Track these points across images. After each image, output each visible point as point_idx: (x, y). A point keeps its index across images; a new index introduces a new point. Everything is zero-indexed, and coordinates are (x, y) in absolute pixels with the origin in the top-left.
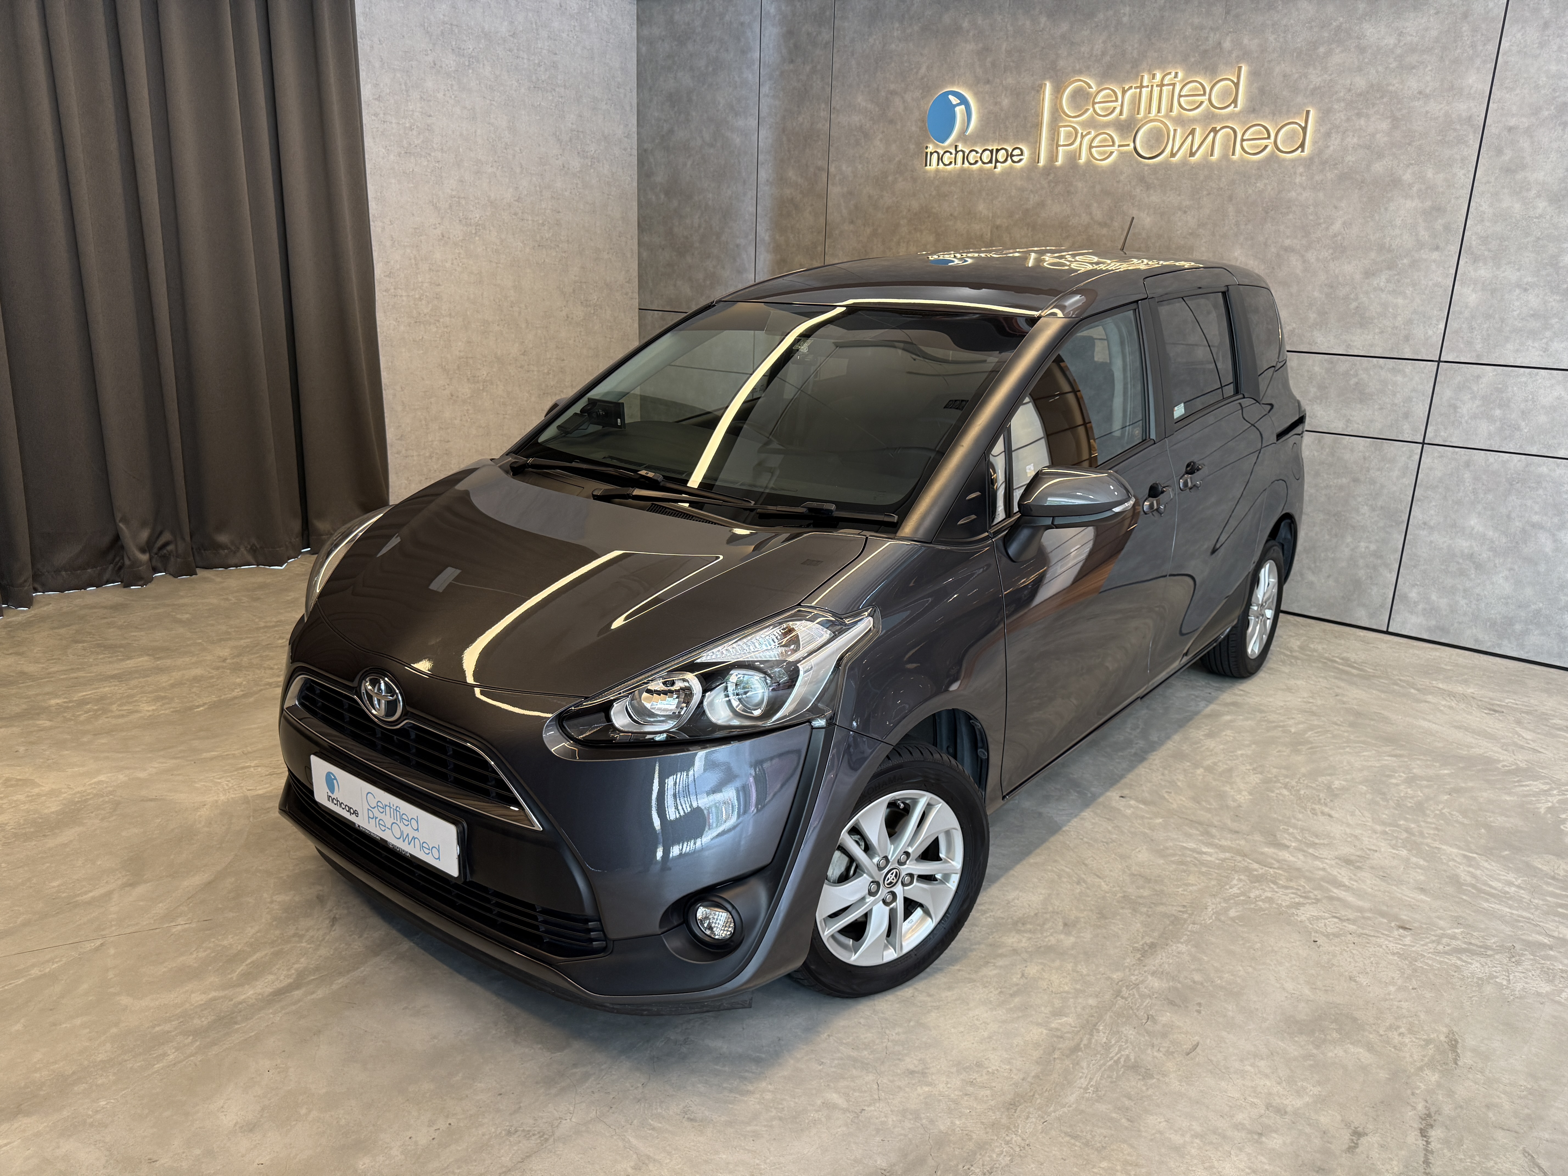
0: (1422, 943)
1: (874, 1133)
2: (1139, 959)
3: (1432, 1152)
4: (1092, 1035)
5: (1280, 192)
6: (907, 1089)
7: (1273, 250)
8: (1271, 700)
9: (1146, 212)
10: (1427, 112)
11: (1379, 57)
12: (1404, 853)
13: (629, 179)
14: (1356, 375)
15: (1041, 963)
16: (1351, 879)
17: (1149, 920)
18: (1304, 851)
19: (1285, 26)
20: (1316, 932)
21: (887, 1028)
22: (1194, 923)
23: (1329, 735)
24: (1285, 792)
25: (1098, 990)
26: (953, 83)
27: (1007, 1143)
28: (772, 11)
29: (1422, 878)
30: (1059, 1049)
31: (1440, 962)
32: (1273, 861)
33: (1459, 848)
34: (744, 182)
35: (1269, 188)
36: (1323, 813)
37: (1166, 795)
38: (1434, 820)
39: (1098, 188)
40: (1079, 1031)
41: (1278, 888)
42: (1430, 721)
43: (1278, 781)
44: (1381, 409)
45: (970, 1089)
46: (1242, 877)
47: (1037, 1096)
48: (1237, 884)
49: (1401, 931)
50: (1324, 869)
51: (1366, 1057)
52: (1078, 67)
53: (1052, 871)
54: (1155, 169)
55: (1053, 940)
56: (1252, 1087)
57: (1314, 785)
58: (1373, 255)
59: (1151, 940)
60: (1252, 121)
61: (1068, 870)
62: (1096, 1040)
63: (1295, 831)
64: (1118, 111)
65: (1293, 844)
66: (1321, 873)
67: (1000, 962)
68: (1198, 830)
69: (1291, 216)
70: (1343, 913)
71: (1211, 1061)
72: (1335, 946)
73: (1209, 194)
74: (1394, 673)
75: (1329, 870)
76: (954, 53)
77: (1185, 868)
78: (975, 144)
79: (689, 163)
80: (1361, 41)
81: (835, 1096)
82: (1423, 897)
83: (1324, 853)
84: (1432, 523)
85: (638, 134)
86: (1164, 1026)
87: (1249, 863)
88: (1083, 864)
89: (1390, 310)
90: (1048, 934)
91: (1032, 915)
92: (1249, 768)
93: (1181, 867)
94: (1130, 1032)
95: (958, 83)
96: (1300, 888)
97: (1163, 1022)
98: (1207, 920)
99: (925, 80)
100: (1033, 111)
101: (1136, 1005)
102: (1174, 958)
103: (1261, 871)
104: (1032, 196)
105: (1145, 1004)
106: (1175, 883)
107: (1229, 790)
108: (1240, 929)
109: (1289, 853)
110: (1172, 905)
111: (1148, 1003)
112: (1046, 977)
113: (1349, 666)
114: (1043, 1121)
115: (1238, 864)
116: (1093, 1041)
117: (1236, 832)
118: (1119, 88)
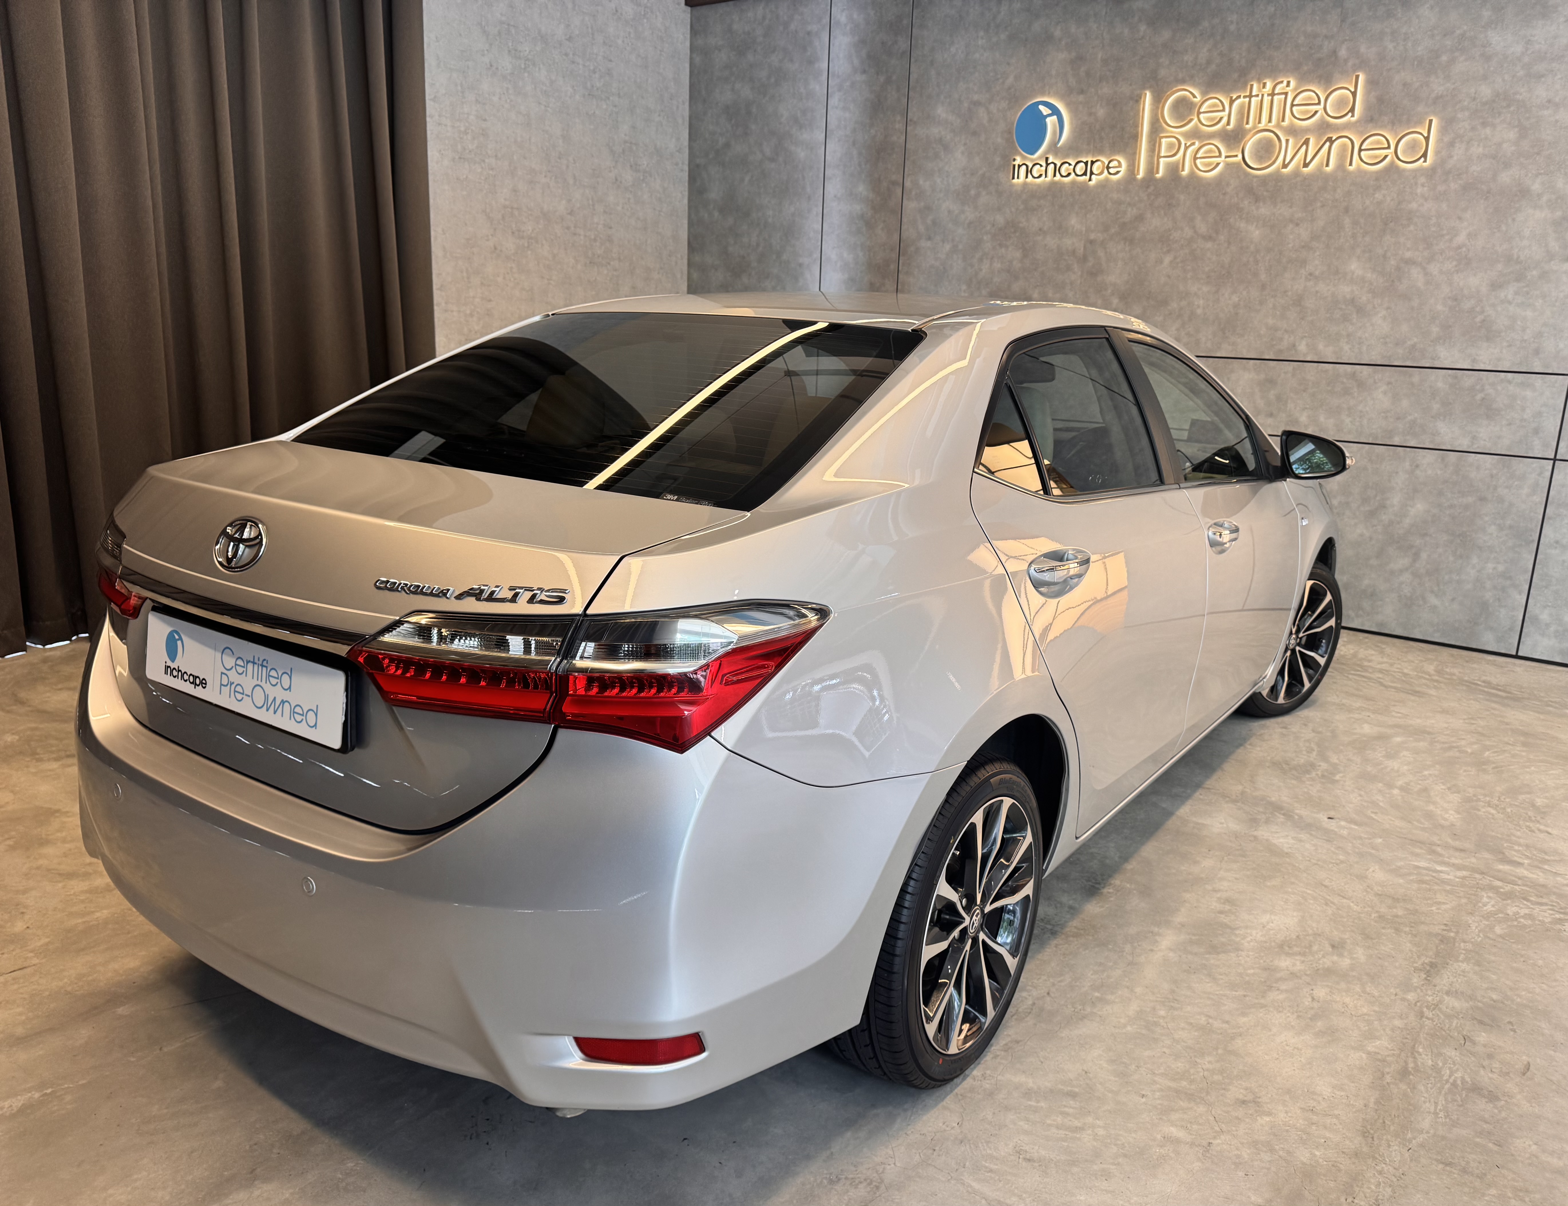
1: (1233, 1167)
2: (1426, 979)
4: (1415, 1058)
5: (1400, 203)
6: (1247, 1120)
7: (1393, 262)
8: (1433, 721)
9: (1254, 226)
10: (1557, 121)
11: (1506, 65)
13: (680, 196)
14: (1482, 390)
15: (1327, 986)
17: (1416, 939)
18: (1540, 868)
19: (1406, 34)
21: (1195, 1056)
22: (1465, 942)
23: (1507, 755)
24: (1490, 809)
25: (1399, 1011)
26: (1043, 93)
27: (1380, 1172)
28: (843, 19)
30: (1388, 1073)
32: (1514, 878)
34: (809, 198)
35: (1388, 199)
36: (1539, 830)
37: (1373, 815)
39: (1202, 200)
40: (1400, 1055)
41: (1532, 904)
43: (1478, 800)
44: (1510, 424)
45: (1315, 1118)
47: (1387, 1122)
48: (1489, 903)
52: (1181, 77)
53: (1294, 893)
54: (1264, 180)
55: (1327, 962)
57: (1517, 803)
58: (1500, 267)
59: (1429, 959)
60: (1370, 131)
61: (1309, 891)
63: (1521, 848)
64: (1225, 120)
65: (1526, 861)
67: (1284, 986)
68: (1421, 848)
69: (1412, 228)
71: (1551, 1080)
73: (1323, 206)
74: (1542, 695)
76: (1044, 62)
77: (1427, 886)
78: (1067, 156)
79: (747, 179)
80: (1487, 49)
81: (1172, 1128)
84: (1564, 542)
85: (690, 148)
86: (1485, 1046)
87: (1490, 881)
88: (1323, 885)
89: (1519, 323)
90: (1320, 956)
91: (1294, 937)
92: (1443, 787)
93: (1424, 886)
94: (1453, 1053)
95: (1049, 93)
96: (1554, 904)
97: (1482, 1042)
98: (1476, 938)
99: (1013, 90)
100: (1131, 122)
101: (1445, 1025)
102: (1461, 977)
103: (1506, 888)
104: (1130, 209)
105: (1454, 1025)
106: (1426, 902)
107: (1434, 809)
108: (1514, 946)
109: (1527, 870)
110: (1434, 924)
111: (1457, 1023)
112: (1338, 1000)
113: (1494, 688)
114: (1407, 1148)
115: (1480, 881)
116: (1419, 1063)
117: (1462, 850)
118: (1227, 97)
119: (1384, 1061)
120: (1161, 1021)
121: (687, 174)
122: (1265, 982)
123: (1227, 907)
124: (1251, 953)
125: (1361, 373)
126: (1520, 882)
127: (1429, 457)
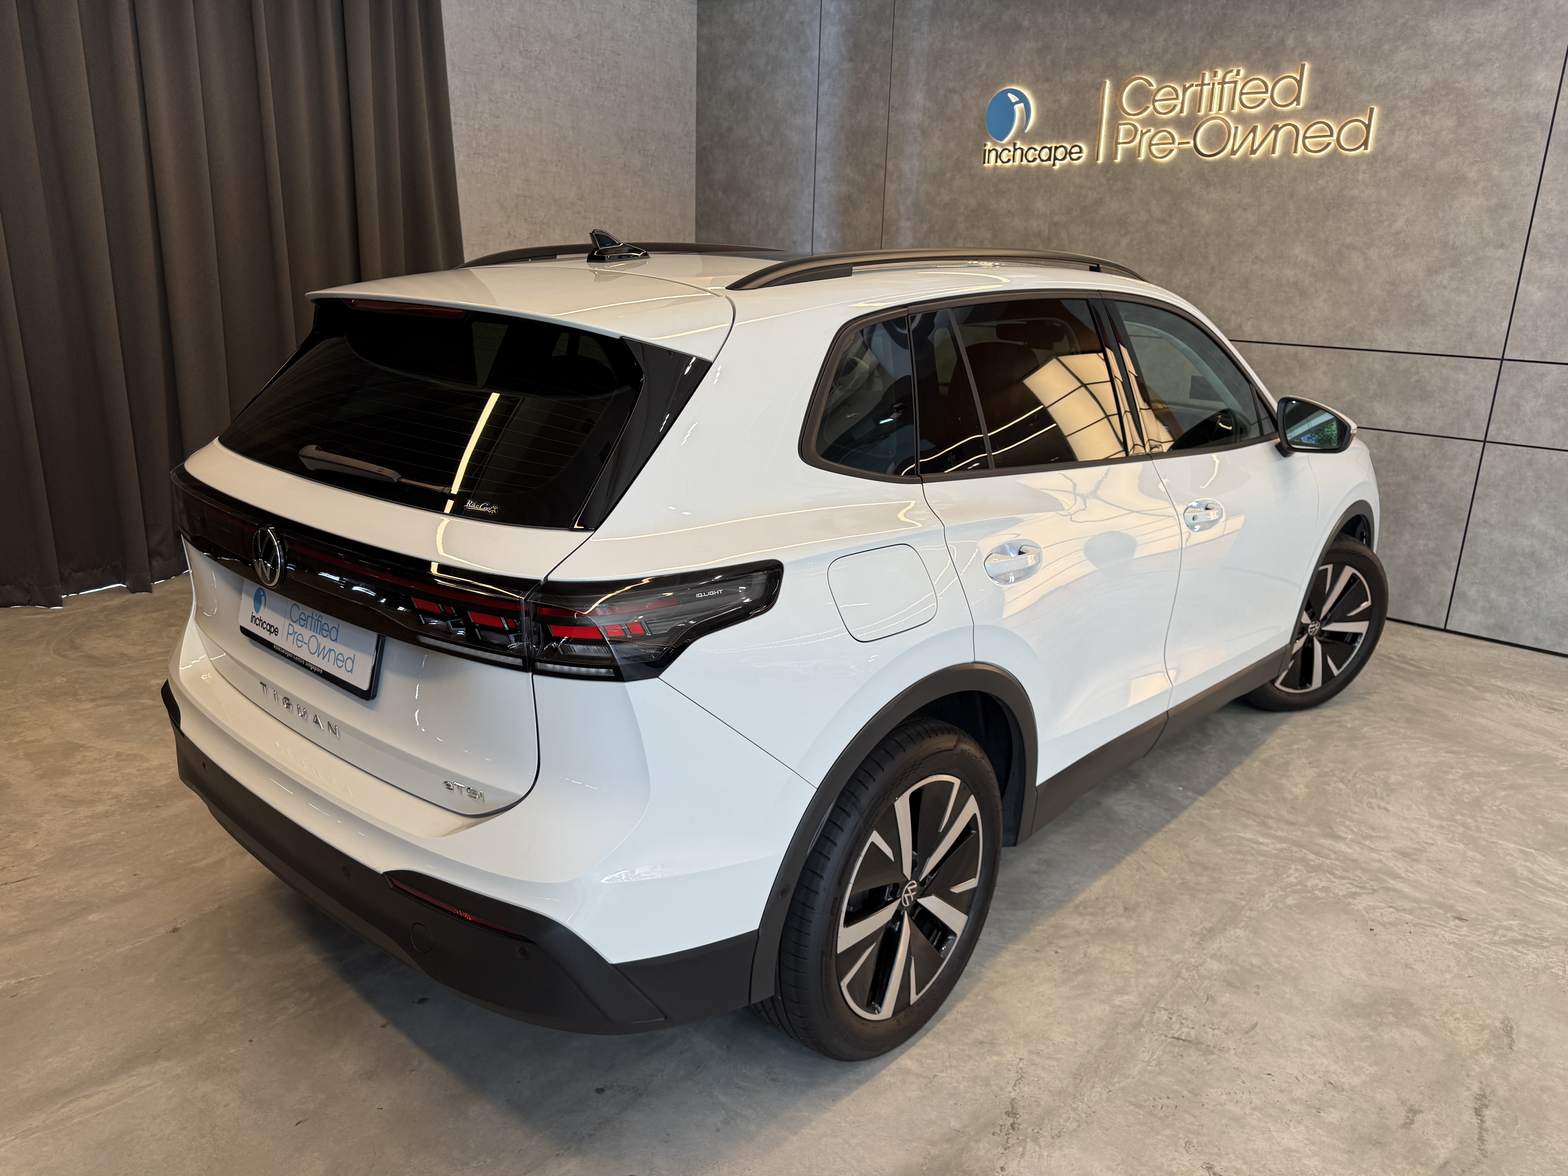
0: (1478, 933)
1: (947, 1097)
2: (1198, 943)
3: (1486, 1130)
4: (1153, 1013)
5: (1342, 189)
6: (977, 1058)
7: (1334, 247)
9: (1205, 210)
10: (1494, 109)
11: (1445, 54)
12: (1461, 846)
13: (688, 177)
14: (1417, 373)
15: (1103, 945)
16: (1407, 871)
17: (1208, 906)
18: (1360, 843)
19: (1350, 23)
20: (1373, 921)
22: (1251, 910)
23: (1385, 731)
24: (1342, 786)
25: (1159, 970)
26: (1012, 82)
27: (1074, 1110)
28: (832, 10)
29: (1479, 871)
30: (1122, 1025)
31: (1496, 952)
32: (1329, 852)
33: (1516, 843)
34: (802, 180)
36: (1379, 807)
37: (1223, 788)
38: (1491, 816)
39: (1157, 185)
40: (1140, 1009)
41: (1335, 878)
42: (1488, 719)
43: (1334, 775)
44: (1442, 406)
45: (1037, 1059)
46: (1299, 867)
47: (1101, 1067)
48: (1294, 873)
49: (1457, 921)
50: (1380, 861)
51: (1421, 1040)
52: (1138, 65)
54: (1215, 166)
55: (1113, 923)
56: (1310, 1065)
57: (1370, 780)
58: (1436, 252)
59: (1210, 925)
60: (1315, 119)
62: (1158, 1018)
63: (1351, 824)
64: (1178, 108)
65: (1350, 836)
66: (1377, 865)
67: (1063, 943)
68: (1254, 821)
69: (1353, 213)
70: (1399, 903)
71: (1270, 1039)
72: (1392, 934)
74: (1452, 670)
75: (1385, 862)
76: (1013, 51)
77: (1242, 857)
78: (1034, 142)
79: (747, 161)
80: (1427, 39)
82: (1479, 889)
83: (1380, 845)
84: (1493, 521)
85: (697, 132)
86: (1223, 1006)
87: (1305, 853)
89: (1453, 308)
90: (1110, 917)
92: (1305, 761)
93: (1239, 856)
94: (1191, 1011)
95: (1018, 80)
96: (1356, 878)
97: (1223, 1003)
98: (1264, 907)
99: (985, 78)
100: (1092, 109)
101: (1195, 985)
102: (1233, 942)
103: (1317, 862)
104: (1090, 193)
105: (1205, 985)
106: (1233, 871)
107: (1285, 783)
108: (1298, 916)
109: (1346, 844)
110: (1230, 893)
111: (1208, 984)
112: (1108, 957)
113: (1407, 664)
114: (1108, 1090)
115: (1296, 855)
116: (1155, 1017)
117: (1292, 824)
118: (1180, 86)
119: (1124, 1014)
121: (695, 156)
123: (1043, 868)
125: (1303, 353)
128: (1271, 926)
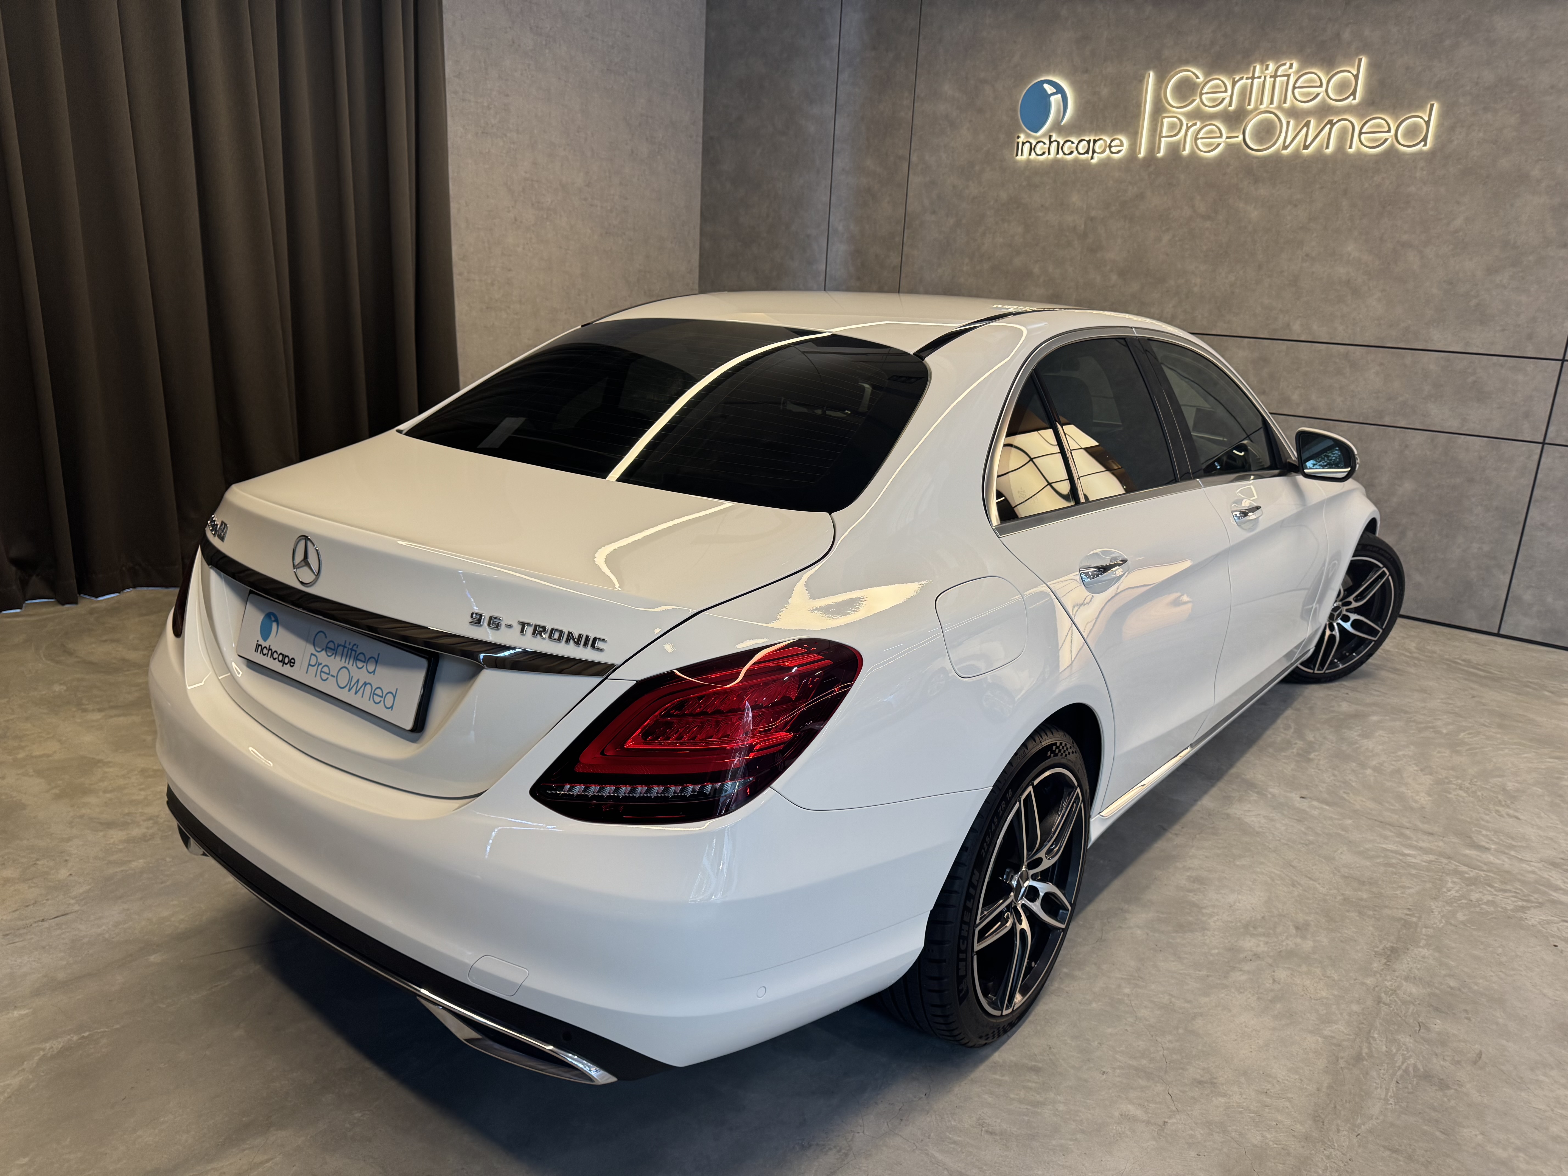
1: (1186, 1146)
2: (1385, 964)
4: (1370, 1043)
5: (1398, 187)
6: (1203, 1101)
7: (1389, 245)
8: (1411, 701)
9: (1253, 206)
10: (1559, 107)
11: (1510, 50)
13: (694, 167)
14: (1474, 373)
15: (1289, 968)
17: (1379, 923)
18: (1506, 854)
19: (1409, 18)
20: (1553, 936)
21: (1156, 1036)
22: (1426, 928)
23: (1482, 737)
24: (1461, 793)
25: (1357, 996)
26: (1048, 72)
27: (1328, 1157)
30: (1342, 1058)
32: (1479, 864)
34: (819, 170)
35: (1387, 182)
36: (1508, 815)
37: (1345, 796)
39: (1202, 180)
40: (1355, 1040)
41: (1496, 890)
43: (1450, 782)
44: (1500, 408)
45: (1268, 1101)
46: (1456, 880)
47: (1338, 1107)
48: (1453, 887)
50: (1533, 872)
52: (1184, 57)
53: (1262, 873)
54: (1264, 161)
55: (1290, 944)
57: (1488, 787)
58: (1496, 252)
59: (1390, 944)
61: (1276, 872)
62: (1376, 1049)
63: (1488, 833)
65: (1493, 847)
67: (1246, 968)
68: (1391, 831)
69: (1410, 211)
71: (1502, 1071)
73: (1322, 188)
74: (1522, 675)
75: (1539, 873)
76: (1050, 41)
77: (1394, 870)
78: (1070, 133)
79: (758, 152)
80: (1491, 35)
81: (1130, 1107)
83: (1528, 856)
84: (1550, 524)
85: (704, 120)
86: (1439, 1033)
87: (1457, 866)
88: (1291, 866)
89: (1513, 307)
90: (1284, 938)
91: (1260, 918)
92: (1416, 769)
93: (1391, 869)
94: (1407, 1040)
95: (1054, 72)
96: (1518, 891)
97: (1437, 1030)
98: (1438, 924)
99: (1019, 68)
100: (1134, 101)
101: (1401, 1012)
102: (1421, 962)
103: (1470, 873)
104: (1130, 188)
105: (1410, 1011)
106: (1391, 885)
107: (1406, 791)
108: (1475, 933)
109: (1492, 855)
110: (1397, 908)
111: (1413, 1010)
112: (1299, 982)
113: (1474, 668)
114: (1356, 1134)
115: (1446, 866)
116: (1374, 1049)
117: (1431, 834)
120: (1126, 998)
121: (701, 146)
122: (1229, 962)
123: (1196, 886)
124: (1216, 933)
125: (1354, 353)
126: (1485, 868)
127: (1420, 438)
128: (1453, 945)
